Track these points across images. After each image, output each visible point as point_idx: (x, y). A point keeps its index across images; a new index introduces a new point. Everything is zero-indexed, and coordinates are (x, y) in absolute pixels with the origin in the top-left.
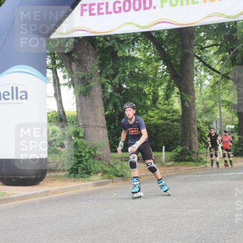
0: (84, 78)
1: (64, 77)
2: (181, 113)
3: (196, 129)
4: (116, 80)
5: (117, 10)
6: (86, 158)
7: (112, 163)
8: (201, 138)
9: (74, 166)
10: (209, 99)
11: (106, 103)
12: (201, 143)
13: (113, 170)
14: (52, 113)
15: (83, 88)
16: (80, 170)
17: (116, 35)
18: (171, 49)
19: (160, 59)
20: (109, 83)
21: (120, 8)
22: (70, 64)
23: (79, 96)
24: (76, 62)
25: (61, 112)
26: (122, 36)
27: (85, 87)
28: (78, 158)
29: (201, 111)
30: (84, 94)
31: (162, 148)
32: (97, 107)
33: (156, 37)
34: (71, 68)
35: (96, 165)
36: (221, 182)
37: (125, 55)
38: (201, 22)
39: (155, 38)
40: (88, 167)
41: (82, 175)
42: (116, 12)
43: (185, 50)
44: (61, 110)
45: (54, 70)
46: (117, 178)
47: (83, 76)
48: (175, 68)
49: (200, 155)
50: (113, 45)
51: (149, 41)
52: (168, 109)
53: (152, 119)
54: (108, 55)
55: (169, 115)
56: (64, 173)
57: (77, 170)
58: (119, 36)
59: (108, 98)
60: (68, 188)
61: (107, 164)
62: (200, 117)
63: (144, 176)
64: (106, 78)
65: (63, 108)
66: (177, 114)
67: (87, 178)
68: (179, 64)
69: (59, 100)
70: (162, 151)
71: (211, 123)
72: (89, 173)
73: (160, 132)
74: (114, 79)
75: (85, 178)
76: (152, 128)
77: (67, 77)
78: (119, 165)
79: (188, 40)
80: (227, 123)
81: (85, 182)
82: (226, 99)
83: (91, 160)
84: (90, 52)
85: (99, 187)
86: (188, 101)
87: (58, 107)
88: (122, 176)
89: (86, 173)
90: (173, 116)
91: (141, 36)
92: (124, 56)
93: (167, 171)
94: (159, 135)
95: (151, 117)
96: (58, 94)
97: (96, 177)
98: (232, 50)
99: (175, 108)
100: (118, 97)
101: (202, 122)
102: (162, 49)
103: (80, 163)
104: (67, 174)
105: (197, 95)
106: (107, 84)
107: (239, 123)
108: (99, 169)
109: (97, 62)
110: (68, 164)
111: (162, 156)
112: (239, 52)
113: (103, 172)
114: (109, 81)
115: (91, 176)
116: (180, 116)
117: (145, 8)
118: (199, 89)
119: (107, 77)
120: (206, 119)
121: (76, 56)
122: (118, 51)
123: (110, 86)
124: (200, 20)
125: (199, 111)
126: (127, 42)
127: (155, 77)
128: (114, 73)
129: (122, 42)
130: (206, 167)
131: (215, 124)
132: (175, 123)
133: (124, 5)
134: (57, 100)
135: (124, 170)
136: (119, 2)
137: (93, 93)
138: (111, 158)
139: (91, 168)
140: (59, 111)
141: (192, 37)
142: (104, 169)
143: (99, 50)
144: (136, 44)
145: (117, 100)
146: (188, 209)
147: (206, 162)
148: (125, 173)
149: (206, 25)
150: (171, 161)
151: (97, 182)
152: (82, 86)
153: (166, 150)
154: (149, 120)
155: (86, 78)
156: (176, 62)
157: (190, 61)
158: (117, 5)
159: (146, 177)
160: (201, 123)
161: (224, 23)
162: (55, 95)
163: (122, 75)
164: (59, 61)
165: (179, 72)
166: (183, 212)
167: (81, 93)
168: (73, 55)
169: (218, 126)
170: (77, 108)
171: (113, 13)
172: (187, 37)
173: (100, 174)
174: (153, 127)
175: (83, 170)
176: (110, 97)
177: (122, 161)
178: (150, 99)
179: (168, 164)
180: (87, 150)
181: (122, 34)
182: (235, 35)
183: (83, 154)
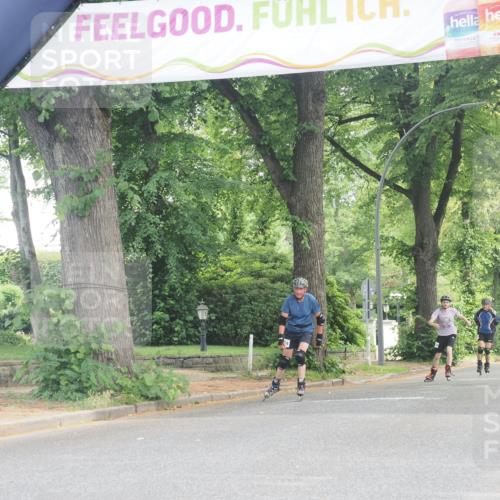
0: (80, 179)
1: (37, 176)
2: (292, 262)
3: (324, 298)
4: (151, 187)
5: (157, 29)
6: (79, 356)
7: (135, 368)
8: (334, 318)
9: (51, 374)
10: (354, 234)
11: (128, 235)
12: (334, 330)
13: (137, 384)
14: (5, 255)
15: (77, 202)
16: (63, 383)
17: (153, 85)
18: (275, 122)
19: (248, 142)
20: (135, 192)
21: (163, 27)
22: (51, 146)
23: (69, 218)
24: (64, 144)
25: (27, 254)
26: (168, 89)
27: (83, 199)
28: (60, 356)
29: (336, 259)
30: (79, 215)
31: (247, 338)
32: (107, 244)
33: (243, 94)
34: (52, 155)
35: (100, 374)
36: (374, 416)
37: (173, 131)
38: (340, 63)
39: (240, 95)
40: (83, 379)
41: (69, 393)
42: (154, 35)
43: (304, 125)
44: (26, 249)
45: (14, 160)
46: (146, 403)
47: (78, 175)
48: (281, 163)
49: (330, 356)
50: (147, 108)
51: (228, 102)
52: (263, 253)
53: (228, 274)
54: (134, 131)
55: (266, 265)
56: (28, 390)
57: (57, 382)
58: (160, 89)
59: (133, 224)
60: (36, 423)
61: (126, 370)
62: (334, 272)
63: (206, 399)
64: (129, 180)
65: (31, 245)
66: (284, 264)
67: (80, 402)
68: (291, 153)
69: (22, 226)
70: (247, 345)
71: (357, 285)
72: (83, 390)
73: (245, 304)
74: (146, 183)
75: (75, 400)
76: (227, 293)
77: (43, 176)
78: (153, 373)
79: (310, 102)
80: (392, 288)
81: (74, 410)
82: (392, 234)
83: (90, 362)
84: (96, 121)
85: (105, 422)
86: (308, 235)
87: (20, 241)
88: (157, 398)
89: (77, 391)
90: (273, 268)
91: (209, 90)
92: (170, 132)
93: (258, 390)
94: (241, 310)
95: (227, 269)
96: (21, 213)
97: (99, 398)
98: (408, 126)
99: (279, 252)
100: (154, 223)
101: (338, 283)
102: (255, 122)
103: (65, 368)
104: (36, 392)
105: (329, 223)
106: (131, 194)
107: (417, 288)
108: (108, 381)
109: (110, 143)
110: (38, 370)
111: (247, 356)
112: (422, 131)
113: (117, 388)
114: (136, 188)
115: (88, 396)
116: (291, 270)
117: (219, 29)
118: (332, 211)
119: (131, 179)
120: (345, 277)
121: (64, 131)
122: (157, 122)
123: (137, 198)
124: (340, 60)
125: (330, 259)
126: (177, 102)
127: (237, 181)
128: (146, 169)
129: (167, 101)
130: (343, 382)
131: (364, 287)
132: (278, 285)
133: (173, 21)
134: (18, 226)
135: (161, 384)
136: (162, 14)
137: (99, 213)
138: (133, 358)
139: (89, 379)
140: (22, 252)
141: (320, 96)
142: (118, 381)
143: (115, 118)
144: (198, 107)
145: (152, 230)
146: (301, 475)
147: (344, 372)
148: (165, 392)
149: (352, 71)
150: (267, 367)
151: (101, 410)
152: (76, 198)
153: (256, 344)
154: (222, 276)
155: (85, 179)
156: (285, 150)
157: (314, 148)
158: (158, 20)
159: (210, 402)
160: (336, 286)
161: (390, 68)
162: (15, 214)
163: (165, 175)
164: (26, 140)
165: (291, 174)
166: (289, 480)
167: (72, 211)
168: (57, 127)
169: (373, 293)
170: (63, 246)
171: (147, 35)
172: (310, 95)
173: (107, 394)
174: (229, 291)
175: (72, 383)
176: (137, 223)
177: (158, 365)
178: (225, 229)
179: (261, 374)
180: (81, 339)
181: (167, 84)
182: (414, 94)
183: (72, 348)
